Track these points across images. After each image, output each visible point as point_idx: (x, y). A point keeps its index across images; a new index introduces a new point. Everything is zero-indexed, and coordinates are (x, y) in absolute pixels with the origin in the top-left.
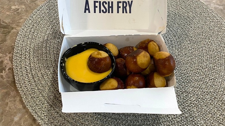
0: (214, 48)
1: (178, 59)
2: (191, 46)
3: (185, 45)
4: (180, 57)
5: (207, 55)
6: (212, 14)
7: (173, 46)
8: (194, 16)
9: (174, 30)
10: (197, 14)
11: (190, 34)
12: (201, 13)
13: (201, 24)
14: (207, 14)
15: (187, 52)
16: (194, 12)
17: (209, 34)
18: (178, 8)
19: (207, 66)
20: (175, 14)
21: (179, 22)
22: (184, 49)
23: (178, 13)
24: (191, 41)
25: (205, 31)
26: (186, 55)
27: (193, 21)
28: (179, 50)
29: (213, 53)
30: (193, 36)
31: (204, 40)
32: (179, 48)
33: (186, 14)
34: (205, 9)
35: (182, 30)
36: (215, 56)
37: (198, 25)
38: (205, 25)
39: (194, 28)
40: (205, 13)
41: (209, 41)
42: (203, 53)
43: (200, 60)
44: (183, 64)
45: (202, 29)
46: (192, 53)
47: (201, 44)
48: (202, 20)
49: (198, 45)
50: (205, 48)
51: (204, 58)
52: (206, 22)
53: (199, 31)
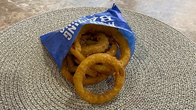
0: (188, 86)
1: (142, 95)
2: (162, 82)
3: (154, 80)
4: (146, 93)
5: (178, 94)
6: (193, 49)
7: (139, 81)
8: (172, 49)
9: (145, 63)
10: (175, 48)
11: (163, 69)
12: (180, 46)
13: (178, 58)
14: (188, 48)
15: (155, 88)
16: (173, 45)
17: (186, 70)
18: (154, 40)
19: (176, 107)
20: (150, 45)
21: (153, 54)
22: (153, 84)
23: (154, 44)
24: (162, 76)
25: (181, 67)
26: (153, 91)
27: (169, 54)
28: (146, 85)
29: (187, 92)
30: (166, 71)
31: (178, 76)
32: (146, 83)
33: (163, 47)
34: (186, 42)
35: (155, 64)
36: (188, 96)
37: (174, 59)
38: (183, 60)
39: (169, 62)
40: (185, 47)
41: (185, 78)
42: (175, 92)
43: (169, 99)
44: (148, 102)
45: (178, 64)
46: (161, 90)
47: (174, 81)
48: (181, 54)
49: (170, 82)
50: (178, 86)
51: (174, 97)
52: (185, 57)
53: (174, 66)
